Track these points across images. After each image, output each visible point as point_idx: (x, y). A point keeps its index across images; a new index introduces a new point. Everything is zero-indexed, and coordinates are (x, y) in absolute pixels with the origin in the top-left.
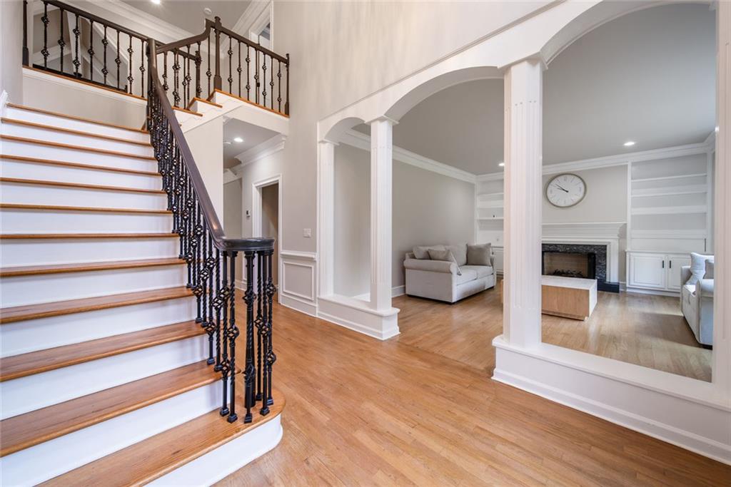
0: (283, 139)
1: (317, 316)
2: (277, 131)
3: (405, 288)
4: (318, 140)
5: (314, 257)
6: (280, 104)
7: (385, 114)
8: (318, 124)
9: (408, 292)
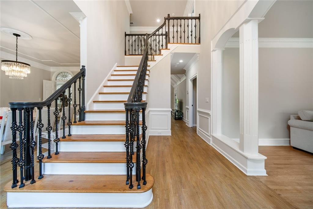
0: (198, 55)
1: (211, 145)
2: (195, 52)
3: (290, 140)
4: (212, 50)
5: (209, 113)
6: (196, 39)
7: (249, 17)
8: (211, 41)
9: (293, 144)
